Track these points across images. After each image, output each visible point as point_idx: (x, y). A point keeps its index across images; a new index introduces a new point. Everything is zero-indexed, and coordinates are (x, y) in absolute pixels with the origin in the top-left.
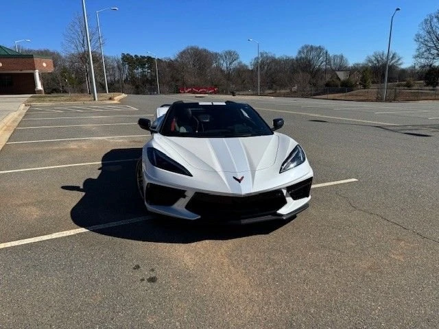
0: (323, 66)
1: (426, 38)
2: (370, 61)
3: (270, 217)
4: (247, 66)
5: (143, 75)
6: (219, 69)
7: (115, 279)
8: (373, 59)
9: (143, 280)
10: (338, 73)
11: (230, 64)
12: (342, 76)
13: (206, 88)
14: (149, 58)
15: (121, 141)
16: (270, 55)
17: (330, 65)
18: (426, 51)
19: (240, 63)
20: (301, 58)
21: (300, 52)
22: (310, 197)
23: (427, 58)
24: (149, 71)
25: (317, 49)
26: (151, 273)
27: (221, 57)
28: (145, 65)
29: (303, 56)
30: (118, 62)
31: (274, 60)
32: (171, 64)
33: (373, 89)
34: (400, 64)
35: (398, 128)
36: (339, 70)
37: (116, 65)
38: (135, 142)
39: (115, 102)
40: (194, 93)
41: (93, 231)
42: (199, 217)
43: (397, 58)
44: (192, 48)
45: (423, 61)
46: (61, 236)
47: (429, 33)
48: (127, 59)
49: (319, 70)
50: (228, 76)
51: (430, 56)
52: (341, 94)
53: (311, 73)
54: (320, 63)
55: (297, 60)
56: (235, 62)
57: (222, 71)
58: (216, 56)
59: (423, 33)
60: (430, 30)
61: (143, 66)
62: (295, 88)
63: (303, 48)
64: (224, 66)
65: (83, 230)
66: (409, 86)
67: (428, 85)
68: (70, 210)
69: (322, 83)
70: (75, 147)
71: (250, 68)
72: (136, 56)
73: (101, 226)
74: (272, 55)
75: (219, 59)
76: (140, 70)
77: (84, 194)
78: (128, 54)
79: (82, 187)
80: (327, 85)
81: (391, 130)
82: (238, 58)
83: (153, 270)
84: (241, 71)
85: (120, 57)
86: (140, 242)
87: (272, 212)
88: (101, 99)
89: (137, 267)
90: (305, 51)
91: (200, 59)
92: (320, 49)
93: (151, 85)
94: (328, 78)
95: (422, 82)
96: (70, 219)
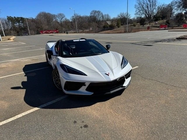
0: (101, 19)
1: (138, 6)
2: (119, 16)
3: (121, 88)
4: (69, 20)
5: (20, 26)
6: (56, 22)
7: (69, 130)
8: (120, 15)
9: (81, 127)
10: (107, 22)
11: (61, 19)
12: (109, 23)
13: (53, 31)
14: (22, 18)
15: (27, 60)
16: (78, 15)
17: (104, 19)
18: (139, 12)
19: (66, 19)
20: (92, 16)
21: (91, 13)
22: (131, 77)
23: (139, 15)
24: (23, 24)
25: (98, 12)
26: (83, 123)
27: (57, 16)
28: (20, 21)
29: (92, 15)
30: (5, 21)
31: (80, 17)
32: (33, 20)
33: (122, 28)
34: (130, 17)
35: (140, 43)
36: (107, 21)
37: (4, 22)
38: (34, 60)
39: (12, 41)
40: (47, 33)
41: (42, 108)
42: (93, 93)
43: (129, 15)
44: (43, 13)
45: (138, 16)
46: (27, 113)
47: (139, 4)
48: (10, 19)
49: (99, 21)
50: (61, 25)
51: (141, 14)
52: (110, 31)
53: (96, 22)
54: (100, 18)
55: (90, 17)
56: (64, 18)
57: (58, 23)
58: (54, 16)
59: (137, 4)
60: (140, 3)
61: (19, 22)
62: (91, 29)
63: (92, 11)
64: (59, 20)
65: (36, 109)
66: (134, 26)
67: (141, 25)
68: (23, 99)
69: (102, 26)
70: (5, 66)
71: (71, 21)
72: (14, 17)
73: (45, 105)
74: (79, 15)
75: (56, 17)
76: (18, 24)
77: (25, 90)
78: (10, 17)
79: (22, 87)
80: (104, 27)
81: (138, 44)
82: (64, 17)
83: (83, 122)
84: (67, 22)
85: (6, 18)
86: (69, 109)
87: (121, 86)
88: (4, 39)
89: (75, 122)
90: (93, 13)
91: (47, 18)
92: (99, 12)
93: (25, 30)
94: (103, 24)
95: (139, 23)
96: (26, 104)
